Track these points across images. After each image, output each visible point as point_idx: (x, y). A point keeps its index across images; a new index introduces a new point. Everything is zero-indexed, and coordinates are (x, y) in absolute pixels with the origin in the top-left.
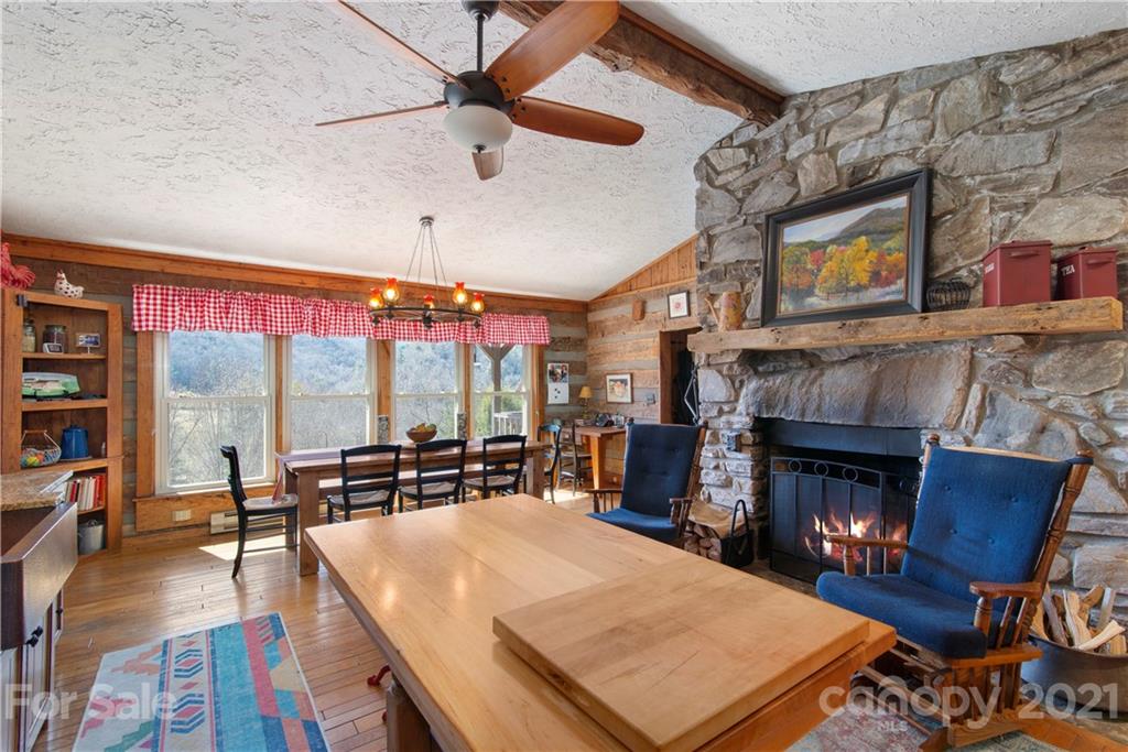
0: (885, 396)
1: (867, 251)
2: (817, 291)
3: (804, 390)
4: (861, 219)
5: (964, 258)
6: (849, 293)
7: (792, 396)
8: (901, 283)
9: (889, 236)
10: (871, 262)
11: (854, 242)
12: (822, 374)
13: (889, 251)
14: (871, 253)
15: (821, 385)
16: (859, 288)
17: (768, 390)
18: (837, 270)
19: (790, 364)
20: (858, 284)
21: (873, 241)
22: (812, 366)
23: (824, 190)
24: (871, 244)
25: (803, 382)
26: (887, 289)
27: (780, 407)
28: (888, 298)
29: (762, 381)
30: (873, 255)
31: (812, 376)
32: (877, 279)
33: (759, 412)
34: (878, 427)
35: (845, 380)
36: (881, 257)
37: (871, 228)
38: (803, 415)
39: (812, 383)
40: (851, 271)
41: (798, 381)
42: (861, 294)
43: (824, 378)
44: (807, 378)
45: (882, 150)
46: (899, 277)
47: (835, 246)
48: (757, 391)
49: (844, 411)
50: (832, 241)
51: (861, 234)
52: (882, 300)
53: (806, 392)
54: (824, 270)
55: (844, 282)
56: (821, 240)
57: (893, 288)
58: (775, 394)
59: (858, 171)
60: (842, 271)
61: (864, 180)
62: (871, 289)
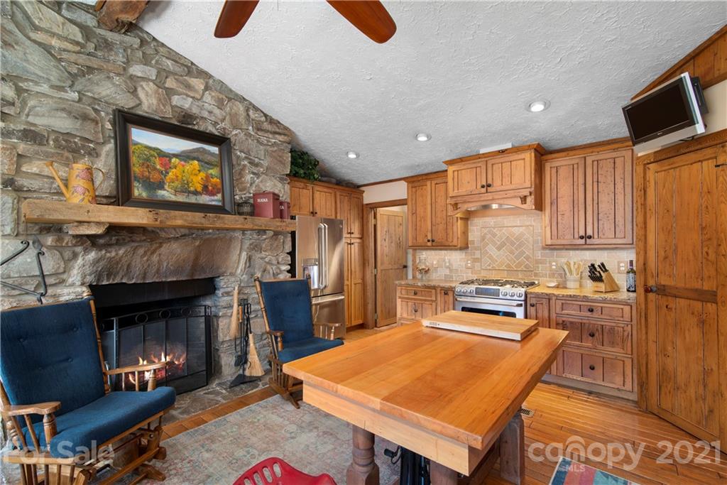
0: (202, 260)
1: (199, 171)
2: (166, 187)
3: (145, 258)
4: (194, 149)
5: (240, 191)
6: (190, 195)
7: (133, 264)
8: (219, 196)
9: (211, 167)
10: (202, 179)
11: (191, 162)
12: (160, 247)
13: (212, 176)
14: (201, 173)
15: (160, 254)
16: (196, 193)
17: (110, 259)
18: (180, 176)
19: (134, 238)
20: (196, 190)
21: (202, 166)
22: (152, 240)
23: (162, 116)
24: (202, 168)
25: (145, 252)
26: (212, 198)
27: (121, 273)
28: (214, 203)
29: (103, 252)
30: (202, 175)
31: (153, 248)
32: (206, 190)
33: (98, 280)
34: (198, 279)
35: (179, 250)
36: (207, 177)
37: (201, 158)
38: (144, 278)
39: (153, 253)
40: (190, 180)
41: (141, 251)
42: (198, 197)
43: (162, 249)
44: (148, 250)
45: (200, 113)
46: (219, 193)
47: (177, 160)
48: (96, 261)
49: (176, 271)
50: (176, 156)
51: (194, 159)
52: (210, 203)
53: (147, 260)
54: (170, 174)
55: (186, 186)
56: (167, 151)
57: (216, 198)
58: (117, 263)
59: (187, 117)
60: (184, 178)
61: (190, 124)
62: (203, 196)
